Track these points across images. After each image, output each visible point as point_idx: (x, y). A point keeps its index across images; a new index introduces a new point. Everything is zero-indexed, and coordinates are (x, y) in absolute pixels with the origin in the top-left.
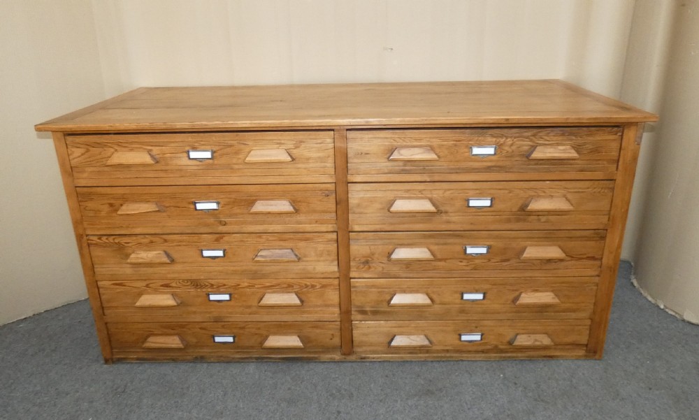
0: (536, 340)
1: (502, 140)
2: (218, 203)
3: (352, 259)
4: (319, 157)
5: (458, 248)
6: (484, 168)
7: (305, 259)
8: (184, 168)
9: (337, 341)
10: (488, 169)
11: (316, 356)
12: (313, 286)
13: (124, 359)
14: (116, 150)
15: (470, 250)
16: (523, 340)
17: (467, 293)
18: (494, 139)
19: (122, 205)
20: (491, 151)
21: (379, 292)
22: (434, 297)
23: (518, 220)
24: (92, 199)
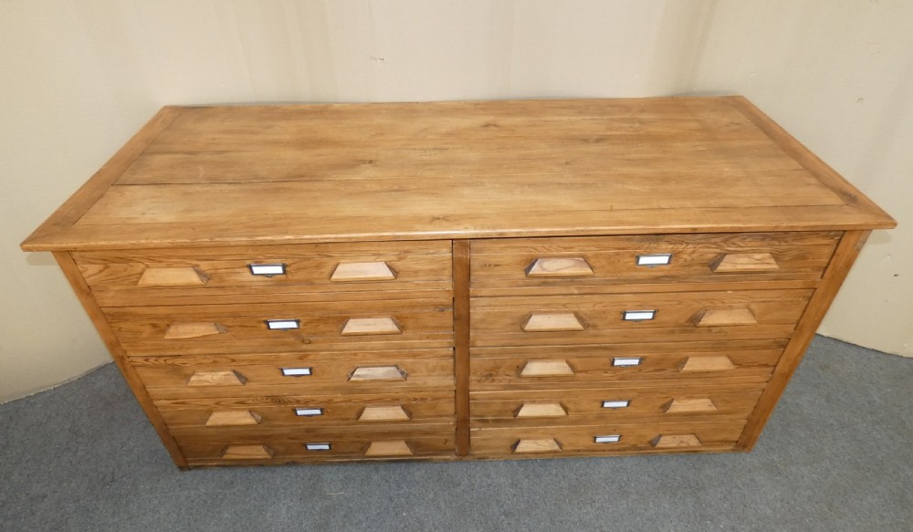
0: (682, 442)
1: (680, 247)
2: (298, 322)
3: (472, 371)
4: (431, 270)
5: (607, 360)
6: (652, 279)
7: (413, 374)
8: (247, 284)
9: (451, 444)
10: (657, 279)
11: (428, 457)
12: (422, 399)
13: (202, 466)
14: (147, 266)
15: (617, 362)
16: (667, 442)
17: (609, 401)
18: (671, 246)
19: (168, 326)
20: (664, 260)
21: (503, 403)
22: (568, 405)
23: (684, 331)
24: (127, 320)
